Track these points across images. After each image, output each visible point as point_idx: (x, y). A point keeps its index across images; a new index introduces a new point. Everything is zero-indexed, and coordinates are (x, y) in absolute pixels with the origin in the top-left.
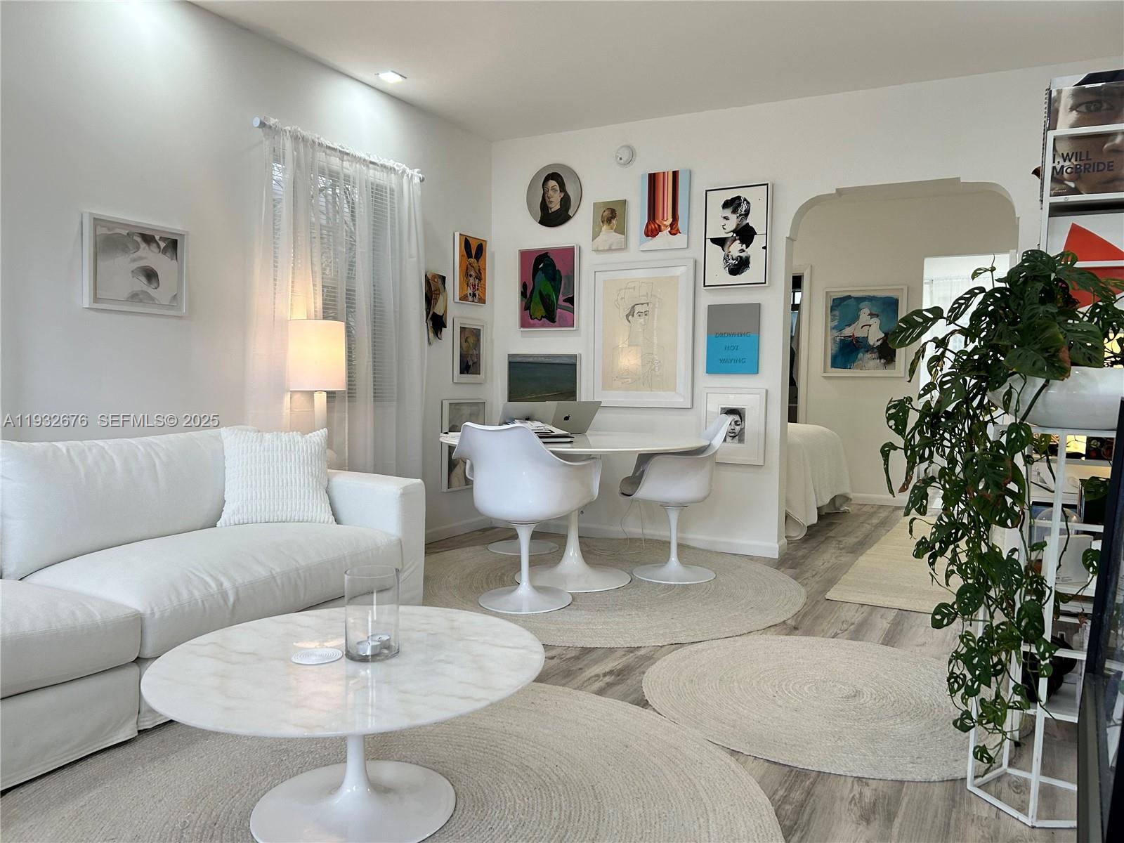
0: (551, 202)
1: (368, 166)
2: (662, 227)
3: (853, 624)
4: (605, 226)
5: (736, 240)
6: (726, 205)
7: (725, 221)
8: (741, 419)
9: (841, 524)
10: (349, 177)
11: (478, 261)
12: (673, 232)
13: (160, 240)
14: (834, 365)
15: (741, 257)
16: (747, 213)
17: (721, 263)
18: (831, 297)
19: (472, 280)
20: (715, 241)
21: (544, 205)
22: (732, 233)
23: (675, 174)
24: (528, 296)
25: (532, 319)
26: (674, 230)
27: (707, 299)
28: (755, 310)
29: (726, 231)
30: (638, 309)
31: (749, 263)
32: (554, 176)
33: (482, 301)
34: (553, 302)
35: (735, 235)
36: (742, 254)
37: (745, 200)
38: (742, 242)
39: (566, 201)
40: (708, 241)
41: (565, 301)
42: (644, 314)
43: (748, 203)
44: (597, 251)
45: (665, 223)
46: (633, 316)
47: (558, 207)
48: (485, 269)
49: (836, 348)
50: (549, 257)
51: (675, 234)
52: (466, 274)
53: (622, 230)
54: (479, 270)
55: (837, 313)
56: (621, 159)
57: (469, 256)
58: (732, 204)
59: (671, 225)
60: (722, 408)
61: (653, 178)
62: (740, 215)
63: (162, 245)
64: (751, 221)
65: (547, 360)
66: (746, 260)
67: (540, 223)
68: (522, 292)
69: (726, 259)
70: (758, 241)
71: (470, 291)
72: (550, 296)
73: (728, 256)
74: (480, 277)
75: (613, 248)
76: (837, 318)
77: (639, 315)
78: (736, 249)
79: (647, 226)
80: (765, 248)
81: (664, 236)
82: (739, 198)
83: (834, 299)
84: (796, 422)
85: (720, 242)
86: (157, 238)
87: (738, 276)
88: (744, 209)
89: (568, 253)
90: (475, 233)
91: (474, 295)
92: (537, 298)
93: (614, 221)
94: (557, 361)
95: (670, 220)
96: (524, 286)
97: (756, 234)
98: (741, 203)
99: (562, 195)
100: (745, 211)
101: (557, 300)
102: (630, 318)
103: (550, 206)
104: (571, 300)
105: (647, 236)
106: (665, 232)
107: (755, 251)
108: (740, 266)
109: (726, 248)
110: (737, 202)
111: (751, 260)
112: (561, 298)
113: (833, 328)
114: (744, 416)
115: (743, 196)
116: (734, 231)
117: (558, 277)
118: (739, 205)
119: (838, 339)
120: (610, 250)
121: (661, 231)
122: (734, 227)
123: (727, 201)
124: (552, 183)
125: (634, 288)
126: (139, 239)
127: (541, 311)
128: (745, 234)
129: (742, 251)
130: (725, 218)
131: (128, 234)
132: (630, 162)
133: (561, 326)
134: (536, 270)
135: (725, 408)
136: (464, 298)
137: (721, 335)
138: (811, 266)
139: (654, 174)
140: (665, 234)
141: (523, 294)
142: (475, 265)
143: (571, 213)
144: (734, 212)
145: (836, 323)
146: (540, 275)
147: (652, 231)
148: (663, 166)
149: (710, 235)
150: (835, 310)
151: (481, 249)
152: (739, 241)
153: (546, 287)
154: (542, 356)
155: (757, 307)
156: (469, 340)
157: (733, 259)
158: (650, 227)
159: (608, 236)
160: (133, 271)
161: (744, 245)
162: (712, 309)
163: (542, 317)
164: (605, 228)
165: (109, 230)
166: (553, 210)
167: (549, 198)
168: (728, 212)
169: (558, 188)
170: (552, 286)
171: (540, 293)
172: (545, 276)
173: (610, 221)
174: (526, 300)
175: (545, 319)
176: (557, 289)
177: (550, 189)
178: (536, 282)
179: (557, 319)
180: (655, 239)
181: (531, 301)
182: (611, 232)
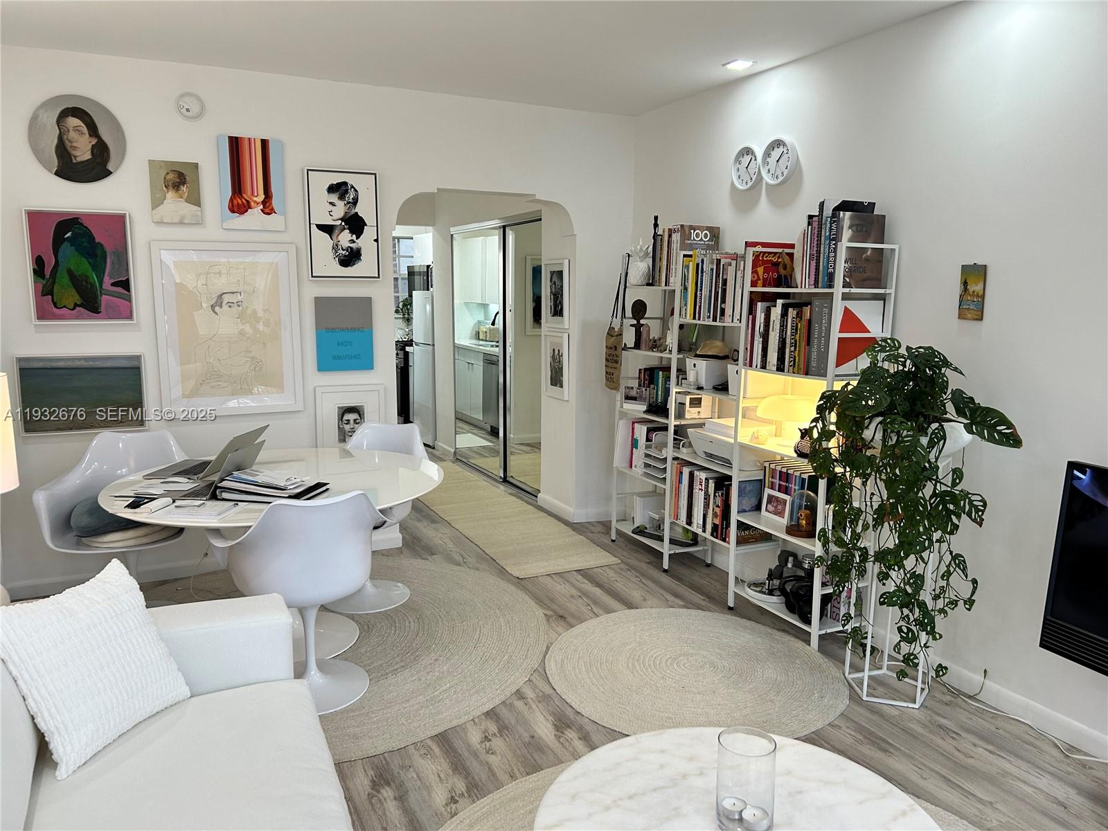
0: (75, 148)
2: (252, 204)
4: (170, 193)
5: (345, 229)
7: (331, 207)
12: (267, 211)
15: (351, 248)
16: (355, 202)
20: (322, 228)
21: (62, 150)
22: (340, 222)
23: (264, 143)
24: (47, 276)
25: (56, 307)
26: (268, 208)
27: (316, 290)
29: (335, 218)
30: (226, 298)
31: (361, 255)
32: (76, 112)
34: (93, 285)
35: (343, 224)
36: (352, 245)
37: (352, 187)
38: (352, 232)
39: (101, 151)
41: (113, 284)
42: (235, 305)
43: (356, 190)
44: (160, 223)
45: (255, 199)
46: (221, 307)
47: (88, 156)
51: (269, 214)
56: (188, 110)
58: (339, 189)
59: (264, 203)
60: (339, 408)
61: (235, 144)
62: (348, 203)
64: (360, 210)
65: (91, 364)
66: (357, 251)
67: (57, 174)
68: (34, 270)
69: (335, 248)
72: (87, 277)
73: (337, 245)
77: (230, 307)
78: (345, 238)
79: (231, 200)
80: (376, 240)
81: (255, 213)
85: (327, 229)
87: (349, 268)
88: (352, 197)
89: (117, 223)
92: (63, 279)
93: (184, 188)
94: (109, 364)
95: (262, 197)
96: (39, 262)
97: (366, 225)
98: (347, 190)
99: (94, 141)
100: (353, 199)
101: (101, 283)
102: (217, 309)
103: (73, 152)
104: (125, 285)
105: (233, 211)
106: (255, 210)
108: (350, 258)
109: (334, 237)
110: (343, 188)
111: (362, 252)
112: (107, 281)
114: (364, 414)
115: (350, 182)
116: (342, 219)
117: (99, 252)
118: (346, 191)
120: (181, 223)
121: (250, 207)
122: (341, 215)
123: (332, 185)
124: (73, 122)
125: (220, 273)
129: (352, 241)
130: (331, 203)
132: (198, 116)
133: (110, 318)
134: (59, 239)
135: (342, 407)
137: (333, 329)
139: (237, 138)
140: (256, 212)
141: (39, 272)
143: (110, 167)
144: (342, 198)
146: (66, 249)
147: (239, 205)
148: (250, 130)
152: (348, 231)
154: (80, 359)
155: (368, 301)
157: (343, 250)
158: (235, 202)
159: (174, 205)
161: (354, 236)
162: (319, 302)
163: (76, 305)
164: (171, 195)
166: (79, 159)
167: (72, 142)
168: (334, 198)
169: (85, 129)
170: (90, 263)
171: (70, 272)
172: (76, 250)
173: (178, 187)
174: (44, 282)
175: (80, 308)
176: (99, 268)
177: (71, 129)
178: (60, 257)
179: (102, 309)
180: (243, 216)
181: (54, 283)
182: (180, 201)
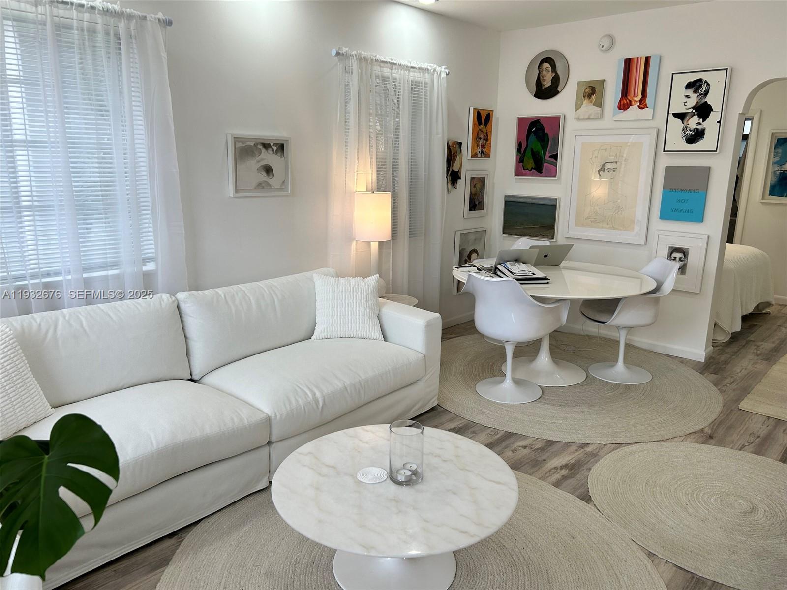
0: (544, 80)
1: (409, 71)
2: (633, 103)
3: (759, 437)
4: (586, 100)
5: (694, 115)
6: (689, 86)
7: (687, 99)
8: (685, 256)
9: (761, 326)
10: (396, 79)
11: (486, 126)
12: (642, 106)
13: (273, 145)
14: (772, 193)
15: (697, 129)
16: (706, 93)
17: (680, 132)
18: (776, 137)
19: (481, 142)
20: (676, 115)
21: (539, 83)
22: (692, 109)
23: (647, 59)
24: (522, 153)
25: (524, 169)
26: (643, 105)
27: (665, 161)
28: (706, 172)
29: (687, 107)
30: (608, 166)
31: (704, 134)
32: (548, 60)
33: (488, 156)
34: (541, 157)
35: (694, 111)
36: (698, 127)
37: (706, 82)
38: (700, 117)
39: (556, 80)
40: (671, 115)
41: (550, 157)
42: (612, 170)
43: (708, 84)
44: (578, 119)
45: (635, 99)
46: (604, 171)
47: (550, 84)
48: (491, 132)
49: (775, 180)
50: (540, 123)
51: (643, 108)
52: (477, 138)
53: (599, 104)
54: (487, 133)
55: (780, 151)
56: (603, 46)
57: (480, 123)
58: (695, 85)
59: (640, 101)
60: (670, 247)
61: (628, 62)
62: (701, 95)
63: (275, 148)
64: (709, 99)
65: (534, 201)
66: (701, 131)
67: (535, 96)
69: (685, 130)
70: (714, 117)
71: (479, 150)
72: (539, 153)
73: (686, 128)
74: (487, 138)
75: (591, 117)
76: (780, 155)
77: (609, 171)
78: (694, 122)
79: (620, 101)
80: (719, 122)
81: (634, 109)
82: (700, 80)
83: (778, 139)
84: (732, 243)
85: (681, 116)
86: (272, 144)
87: (693, 144)
88: (704, 89)
89: (555, 121)
90: (484, 106)
91: (482, 152)
92: (529, 154)
93: (593, 97)
94: (541, 202)
95: (640, 97)
96: (520, 145)
97: (712, 110)
98: (702, 84)
99: (554, 75)
100: (705, 91)
101: (545, 155)
102: (601, 172)
103: (543, 83)
104: (555, 157)
105: (620, 108)
106: (634, 106)
107: (710, 125)
108: (696, 136)
109: (685, 122)
110: (699, 84)
111: (706, 132)
112: (548, 155)
113: (774, 163)
114: (688, 255)
115: (704, 79)
116: (693, 108)
117: (546, 139)
118: (700, 86)
119: (778, 172)
120: (589, 119)
121: (631, 105)
122: (694, 104)
123: (690, 82)
124: (546, 65)
125: (606, 150)
126: (261, 147)
127: (531, 163)
128: (704, 111)
129: (699, 124)
130: (687, 96)
131: (254, 144)
132: (610, 48)
133: (546, 176)
134: (529, 132)
135: (672, 247)
136: (474, 156)
137: (675, 190)
138: (761, 111)
139: (630, 59)
140: (634, 108)
141: (519, 150)
142: (484, 130)
143: (559, 89)
144: (695, 92)
145: (777, 159)
146: (533, 137)
147: (624, 105)
148: (637, 52)
149: (672, 111)
150: (778, 148)
151: (489, 117)
152: (697, 116)
153: (537, 146)
154: (530, 198)
155: (707, 170)
156: (476, 186)
157: (690, 131)
158: (622, 102)
159: (588, 108)
160: (258, 169)
161: (701, 120)
162: (669, 169)
163: (532, 168)
164: (586, 102)
165: (243, 143)
166: (545, 86)
167: (543, 77)
168: (690, 92)
169: (550, 69)
170: (541, 145)
171: (532, 150)
172: (536, 137)
173: (590, 96)
174: (521, 155)
175: (534, 170)
176: (545, 148)
177: (544, 70)
178: (529, 141)
179: (543, 171)
180: (626, 111)
181: (524, 157)
182: (591, 105)
